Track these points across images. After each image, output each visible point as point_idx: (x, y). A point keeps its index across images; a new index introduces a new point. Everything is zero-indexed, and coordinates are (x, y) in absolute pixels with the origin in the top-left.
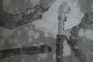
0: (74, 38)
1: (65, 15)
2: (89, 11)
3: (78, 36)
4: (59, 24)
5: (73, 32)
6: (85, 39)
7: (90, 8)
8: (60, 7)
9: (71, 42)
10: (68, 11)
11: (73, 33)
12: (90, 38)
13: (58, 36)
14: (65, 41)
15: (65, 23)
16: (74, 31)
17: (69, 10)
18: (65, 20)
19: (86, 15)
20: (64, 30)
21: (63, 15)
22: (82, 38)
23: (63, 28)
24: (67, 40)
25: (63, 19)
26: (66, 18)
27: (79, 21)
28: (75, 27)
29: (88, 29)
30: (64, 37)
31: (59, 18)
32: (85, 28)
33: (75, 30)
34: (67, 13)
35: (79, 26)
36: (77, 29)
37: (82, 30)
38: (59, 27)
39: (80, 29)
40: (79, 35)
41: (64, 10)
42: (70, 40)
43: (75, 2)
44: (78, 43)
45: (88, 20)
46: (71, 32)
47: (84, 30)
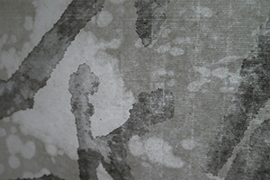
0: (119, 159)
1: (88, 99)
2: (148, 87)
3: (130, 154)
4: (78, 121)
5: (114, 143)
6: (148, 161)
7: (149, 79)
8: (73, 77)
9: (116, 170)
10: (95, 89)
11: (115, 146)
12: (160, 160)
13: (80, 152)
14: (101, 165)
15: (92, 118)
16: (116, 142)
17: (97, 85)
18: (91, 111)
19: (142, 99)
20: (92, 138)
21: (83, 99)
22: (140, 159)
23: (90, 133)
24: (105, 164)
25: (85, 108)
26: (91, 107)
27: (124, 114)
28: (118, 131)
29: (152, 136)
30: (96, 155)
31: (75, 106)
32: (142, 133)
33: (118, 138)
34: (92, 93)
35: (128, 128)
36: (125, 136)
37: (135, 137)
38: (78, 129)
39: (131, 135)
40: (132, 152)
41: (84, 84)
42: (112, 163)
43: (109, 65)
44: (132, 173)
45: (148, 112)
46: (110, 144)
47: (142, 139)
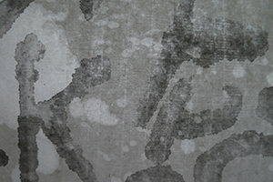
0: (60, 122)
1: (33, 66)
2: (89, 54)
3: (70, 116)
4: (21, 87)
5: (56, 107)
6: (86, 121)
7: (90, 48)
8: (20, 46)
9: (56, 134)
10: (41, 56)
11: (57, 110)
12: (97, 119)
13: (21, 120)
14: (41, 130)
15: (36, 84)
16: (58, 105)
17: (43, 52)
18: (35, 78)
19: (84, 64)
20: (34, 103)
21: (28, 65)
22: (80, 120)
23: (33, 99)
24: (45, 129)
25: (30, 74)
26: (36, 73)
27: (67, 78)
28: (60, 95)
29: (91, 97)
30: (36, 121)
31: (20, 74)
32: (83, 95)
33: (60, 101)
34: (38, 61)
35: (70, 91)
36: (66, 99)
37: (76, 100)
38: (20, 96)
39: (72, 98)
40: (73, 114)
41: (30, 52)
42: (52, 127)
43: (55, 35)
44: (71, 134)
45: (89, 75)
46: (52, 108)
47: (82, 100)
